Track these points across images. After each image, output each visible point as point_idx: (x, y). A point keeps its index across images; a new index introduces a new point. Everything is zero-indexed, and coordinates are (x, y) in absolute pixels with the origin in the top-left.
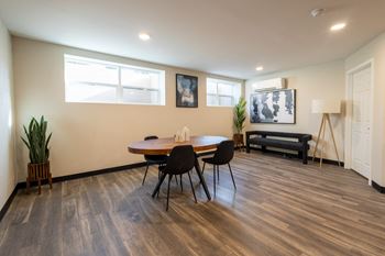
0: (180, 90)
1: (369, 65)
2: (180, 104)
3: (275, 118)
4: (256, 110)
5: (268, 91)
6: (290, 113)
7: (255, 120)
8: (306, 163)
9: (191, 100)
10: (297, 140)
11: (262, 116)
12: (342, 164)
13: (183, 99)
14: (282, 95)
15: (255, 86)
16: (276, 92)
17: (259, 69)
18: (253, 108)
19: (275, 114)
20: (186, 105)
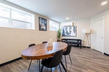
0: (41, 24)
1: (103, 18)
2: (41, 29)
3: (70, 35)
4: (64, 32)
5: (68, 26)
6: (75, 33)
7: (64, 35)
8: (81, 48)
9: (44, 28)
10: (77, 41)
11: (66, 34)
12: (90, 48)
13: (42, 27)
14: (72, 28)
15: (63, 25)
16: (70, 27)
17: (67, 18)
18: (63, 31)
19: (70, 33)
20: (43, 30)
